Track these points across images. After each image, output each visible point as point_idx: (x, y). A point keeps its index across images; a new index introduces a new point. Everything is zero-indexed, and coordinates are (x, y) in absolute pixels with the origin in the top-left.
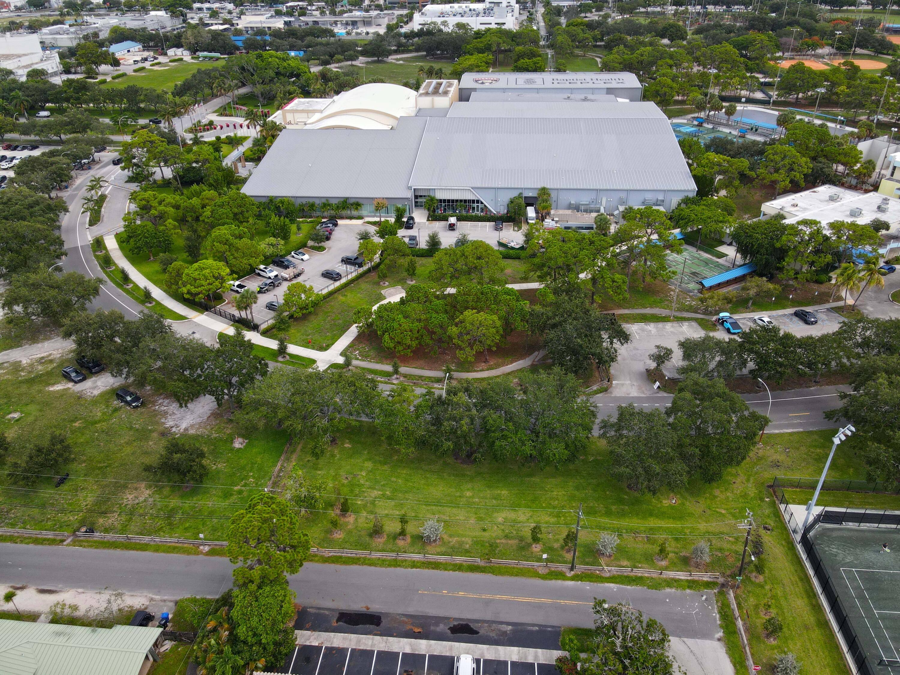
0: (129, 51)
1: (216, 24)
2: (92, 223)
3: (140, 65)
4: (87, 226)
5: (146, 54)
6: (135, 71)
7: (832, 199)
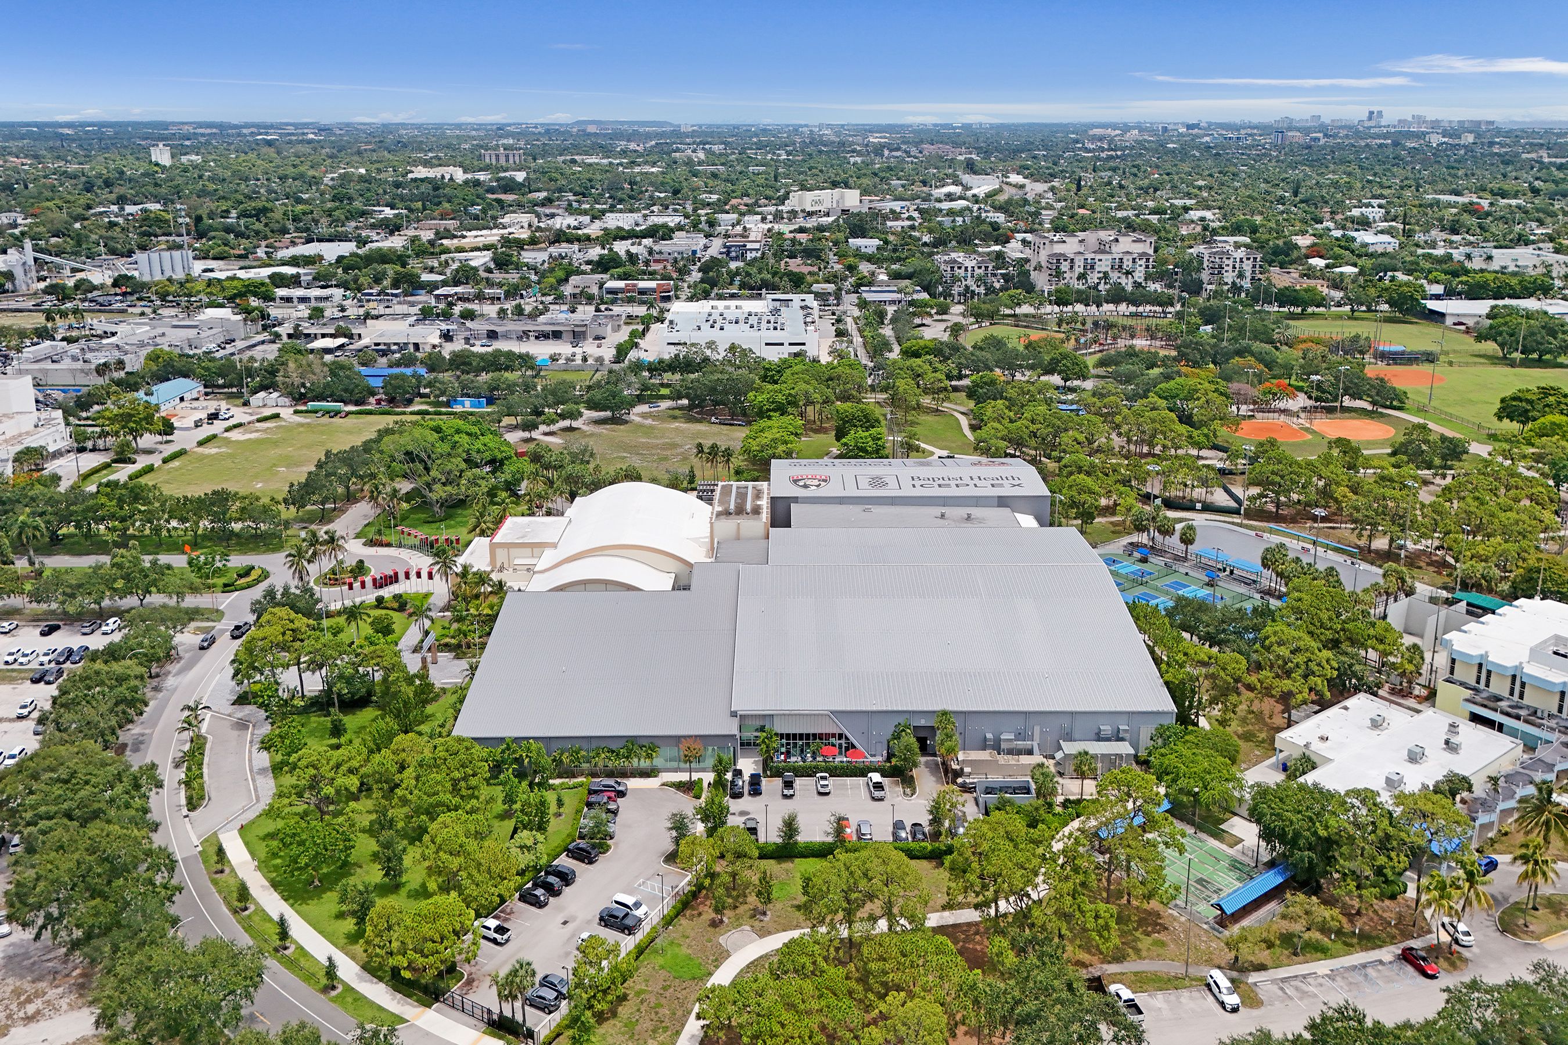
0: (182, 399)
1: (324, 336)
2: (192, 805)
3: (207, 430)
4: (185, 812)
5: (212, 406)
6: (200, 444)
7: (1376, 724)
